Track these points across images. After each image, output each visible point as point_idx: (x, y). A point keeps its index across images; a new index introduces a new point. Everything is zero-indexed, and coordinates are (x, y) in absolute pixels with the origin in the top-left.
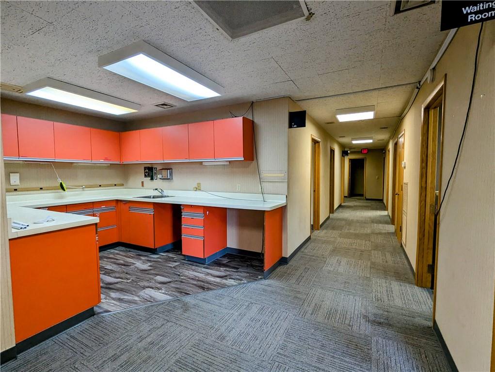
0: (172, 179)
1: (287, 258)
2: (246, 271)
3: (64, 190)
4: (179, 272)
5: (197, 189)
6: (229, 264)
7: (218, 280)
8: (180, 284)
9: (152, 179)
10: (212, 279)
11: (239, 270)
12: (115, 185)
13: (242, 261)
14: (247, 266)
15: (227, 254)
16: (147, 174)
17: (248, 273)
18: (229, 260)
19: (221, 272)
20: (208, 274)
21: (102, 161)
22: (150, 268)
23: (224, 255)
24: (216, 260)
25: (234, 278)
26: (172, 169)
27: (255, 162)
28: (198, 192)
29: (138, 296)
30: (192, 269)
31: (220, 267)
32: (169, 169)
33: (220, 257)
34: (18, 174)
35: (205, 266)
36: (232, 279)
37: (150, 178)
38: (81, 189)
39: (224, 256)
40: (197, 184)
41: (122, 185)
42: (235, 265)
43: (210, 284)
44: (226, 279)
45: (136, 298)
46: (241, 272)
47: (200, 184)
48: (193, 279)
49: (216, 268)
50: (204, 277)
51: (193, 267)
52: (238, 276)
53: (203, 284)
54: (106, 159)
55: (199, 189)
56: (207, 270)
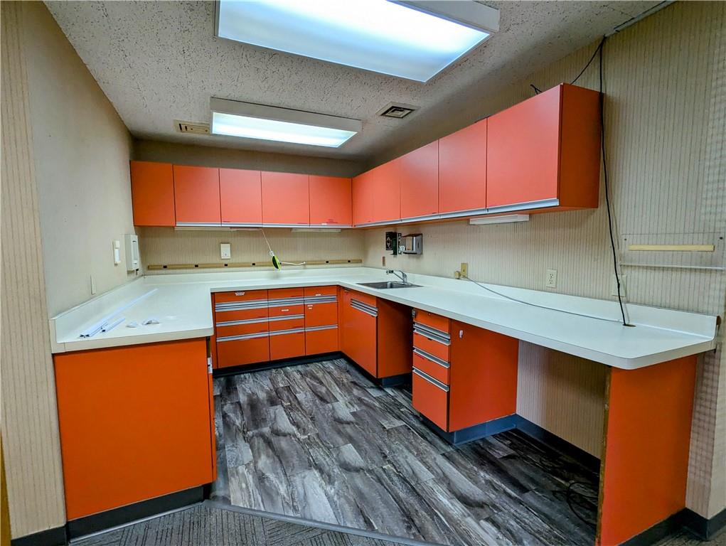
0: (422, 254)
1: (706, 520)
2: (546, 510)
3: (277, 268)
4: (390, 448)
5: (460, 275)
6: (505, 464)
7: (456, 509)
8: (371, 486)
9: (395, 253)
10: (445, 501)
11: (528, 497)
12: (349, 261)
13: (544, 468)
14: (554, 493)
15: (515, 431)
16: (389, 244)
17: (547, 518)
18: (512, 452)
19: (476, 483)
20: (444, 479)
21: (324, 225)
22: (352, 418)
23: (506, 433)
24: (483, 440)
25: (499, 520)
26: (422, 234)
27: (602, 208)
28: (462, 282)
29: (289, 483)
30: (417, 450)
31: (481, 465)
32: (416, 235)
33: (494, 436)
34: (229, 245)
35: (449, 449)
36: (494, 523)
37: (392, 252)
38: (302, 267)
39: (503, 436)
40: (463, 264)
41: (360, 261)
42: (522, 473)
43: (433, 515)
44: (478, 518)
45: (283, 489)
46: (529, 507)
47: (467, 264)
48: (404, 480)
49: (470, 466)
50: (431, 484)
51: (424, 445)
52: (516, 518)
53: (417, 507)
54: (330, 222)
55: (464, 276)
56: (448, 464)
